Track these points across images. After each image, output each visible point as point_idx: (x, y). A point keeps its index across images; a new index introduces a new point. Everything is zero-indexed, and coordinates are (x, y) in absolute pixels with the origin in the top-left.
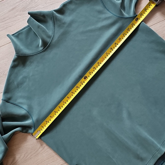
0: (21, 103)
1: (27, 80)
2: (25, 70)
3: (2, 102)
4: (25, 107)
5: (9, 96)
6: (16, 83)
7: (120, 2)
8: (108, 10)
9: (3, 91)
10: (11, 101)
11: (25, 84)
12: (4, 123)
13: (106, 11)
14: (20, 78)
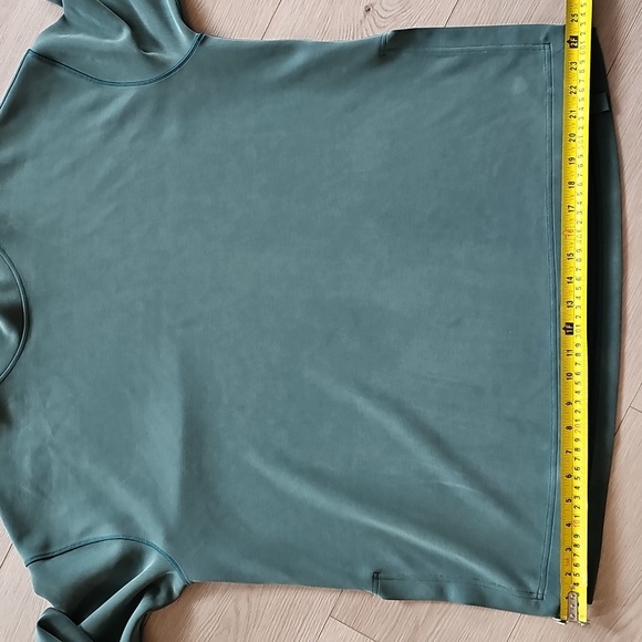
0: (88, 530)
1: (52, 453)
2: (22, 432)
3: (32, 570)
4: (106, 531)
5: (36, 540)
6: (27, 489)
7: (126, 33)
8: (113, 84)
9: (12, 542)
10: (55, 549)
11: (55, 469)
12: (84, 624)
13: (108, 90)
14: (26, 465)
